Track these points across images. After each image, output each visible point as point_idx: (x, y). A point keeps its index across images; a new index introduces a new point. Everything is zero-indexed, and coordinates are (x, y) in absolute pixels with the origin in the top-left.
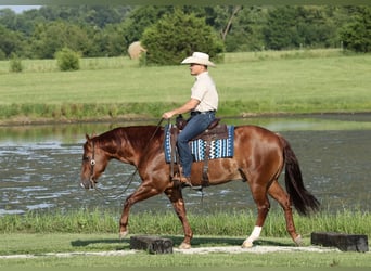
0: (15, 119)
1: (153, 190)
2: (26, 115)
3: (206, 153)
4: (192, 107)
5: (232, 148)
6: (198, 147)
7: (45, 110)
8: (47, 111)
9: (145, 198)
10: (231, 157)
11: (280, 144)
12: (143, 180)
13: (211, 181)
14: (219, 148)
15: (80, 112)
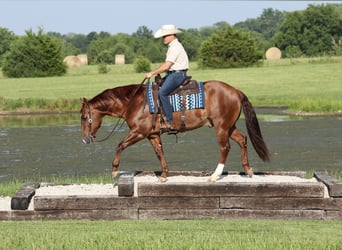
0: (18, 110)
1: (140, 136)
2: (28, 107)
3: (183, 105)
4: (167, 68)
5: (203, 100)
6: (175, 100)
7: (42, 103)
8: (44, 104)
9: (133, 143)
10: (203, 108)
11: (240, 97)
12: (131, 128)
13: (187, 126)
14: (193, 101)
15: (70, 105)
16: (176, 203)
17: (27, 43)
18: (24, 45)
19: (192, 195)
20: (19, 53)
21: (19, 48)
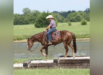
16: (70, 64)
17: (43, 16)
18: (42, 17)
19: (75, 62)
20: (41, 19)
21: (41, 18)
